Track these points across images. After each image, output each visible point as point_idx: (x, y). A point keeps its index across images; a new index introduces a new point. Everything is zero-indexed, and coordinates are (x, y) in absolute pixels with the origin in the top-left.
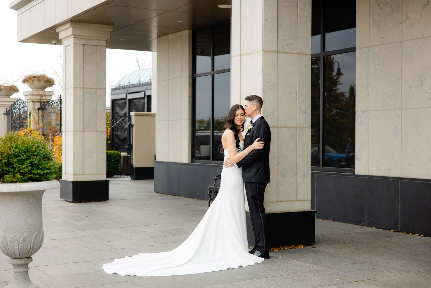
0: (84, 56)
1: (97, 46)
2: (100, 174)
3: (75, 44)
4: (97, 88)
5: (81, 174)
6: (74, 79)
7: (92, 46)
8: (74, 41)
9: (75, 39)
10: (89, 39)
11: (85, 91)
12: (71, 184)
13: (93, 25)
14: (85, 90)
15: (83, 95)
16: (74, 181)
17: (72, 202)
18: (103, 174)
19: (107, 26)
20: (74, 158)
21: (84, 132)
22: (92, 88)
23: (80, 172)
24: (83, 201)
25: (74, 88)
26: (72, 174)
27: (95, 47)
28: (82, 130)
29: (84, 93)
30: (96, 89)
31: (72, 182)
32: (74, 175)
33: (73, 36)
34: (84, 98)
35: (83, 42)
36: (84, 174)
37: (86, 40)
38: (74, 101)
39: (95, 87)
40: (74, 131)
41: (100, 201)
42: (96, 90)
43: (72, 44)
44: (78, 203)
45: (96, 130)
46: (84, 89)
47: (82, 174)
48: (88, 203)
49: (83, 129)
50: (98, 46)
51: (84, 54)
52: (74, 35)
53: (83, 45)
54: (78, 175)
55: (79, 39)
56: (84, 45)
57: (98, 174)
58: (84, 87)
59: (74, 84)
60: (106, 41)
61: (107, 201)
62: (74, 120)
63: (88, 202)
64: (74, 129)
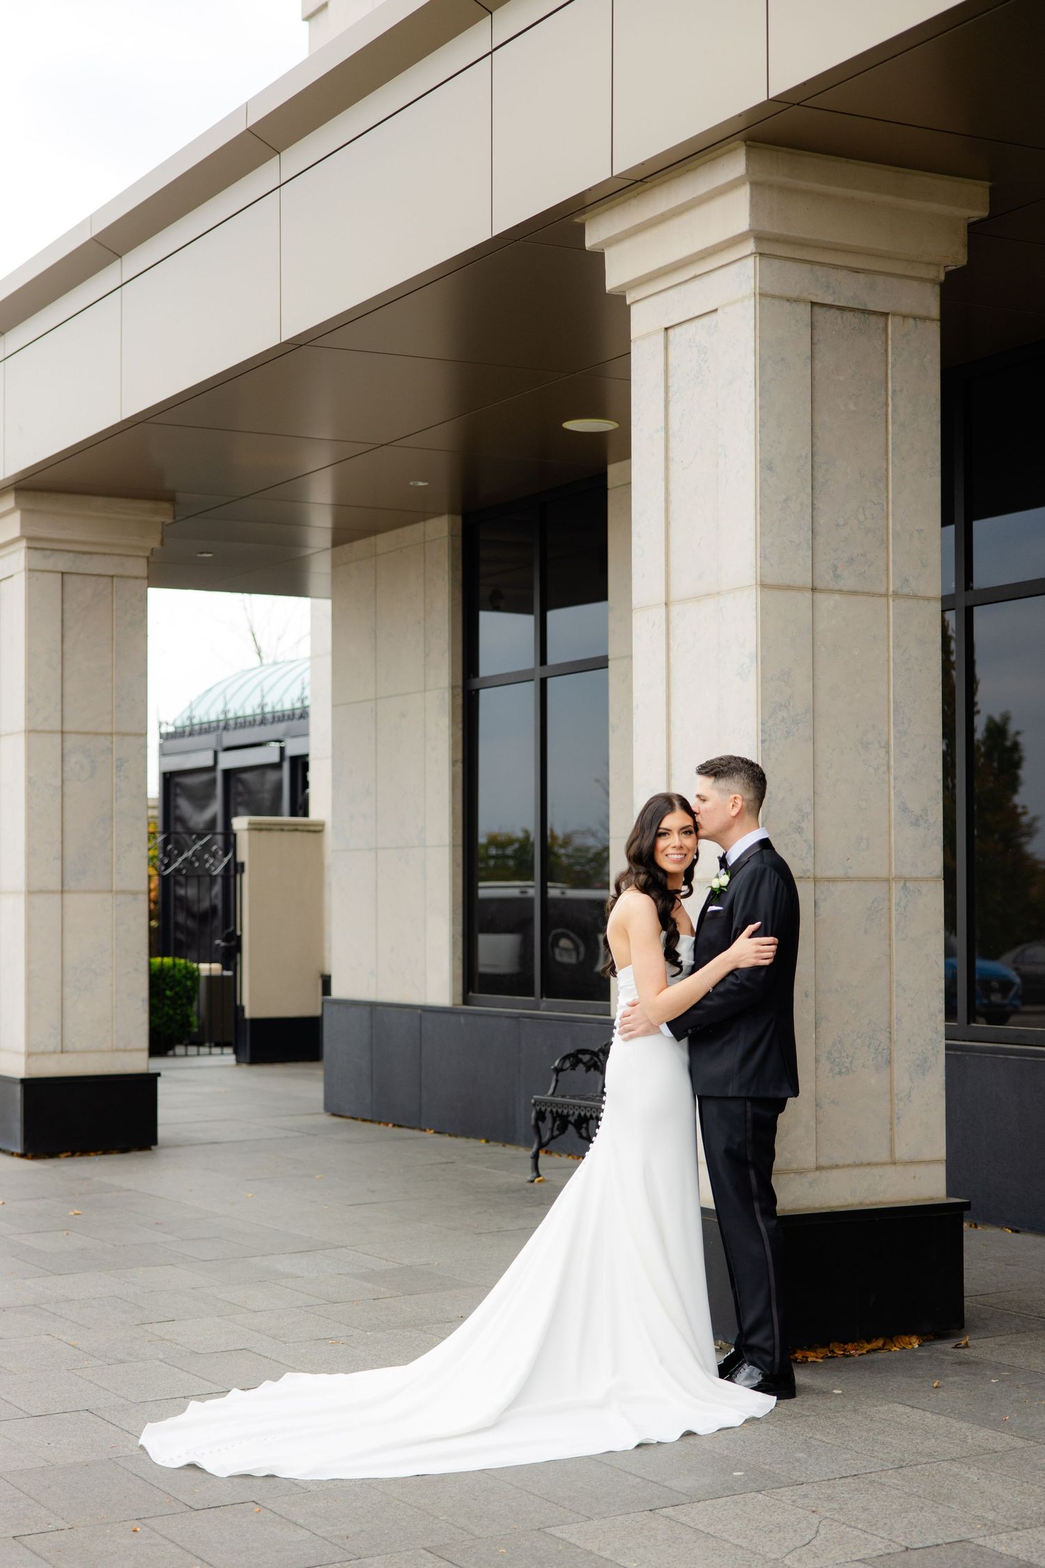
0: (67, 616)
1: (112, 576)
2: (125, 1051)
3: (30, 570)
4: (114, 731)
5: (54, 1052)
6: (29, 701)
7: (93, 579)
8: (28, 559)
9: (32, 551)
10: (84, 553)
11: (68, 744)
12: (18, 1090)
13: (100, 501)
14: (71, 741)
15: (62, 760)
16: (28, 1077)
17: (23, 1156)
18: (137, 1050)
19: (148, 505)
20: (29, 993)
21: (66, 896)
22: (97, 734)
23: (53, 1044)
24: (62, 1152)
25: (30, 731)
26: (22, 1049)
27: (105, 580)
28: (60, 888)
29: (66, 751)
30: (111, 734)
31: (23, 1081)
32: (29, 1055)
33: (23, 544)
34: (66, 768)
35: (63, 563)
36: (67, 1052)
37: (71, 555)
38: (30, 781)
39: (108, 730)
40: (30, 892)
41: (124, 1150)
42: (109, 737)
43: (19, 572)
44: (44, 1158)
45: (112, 886)
46: (67, 737)
47: (59, 1048)
48: (81, 1158)
49: (62, 886)
50: (117, 576)
51: (66, 606)
52: (29, 539)
53: (63, 573)
54: (43, 1053)
55: (48, 553)
56: (65, 576)
57: (118, 1050)
58: (66, 728)
59: (28, 718)
60: (148, 558)
61: (150, 1149)
62: (31, 853)
63: (81, 1155)
64: (28, 884)
